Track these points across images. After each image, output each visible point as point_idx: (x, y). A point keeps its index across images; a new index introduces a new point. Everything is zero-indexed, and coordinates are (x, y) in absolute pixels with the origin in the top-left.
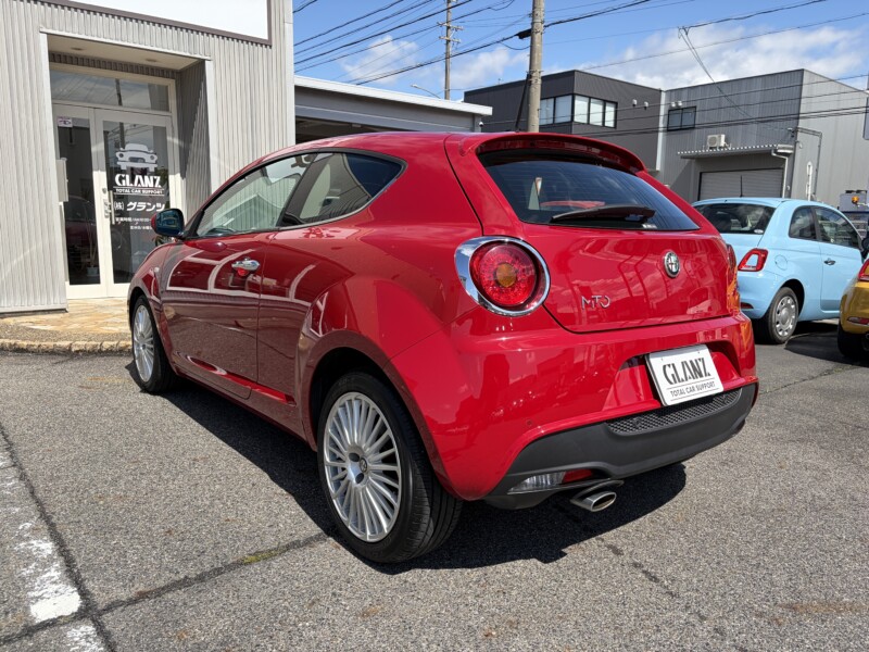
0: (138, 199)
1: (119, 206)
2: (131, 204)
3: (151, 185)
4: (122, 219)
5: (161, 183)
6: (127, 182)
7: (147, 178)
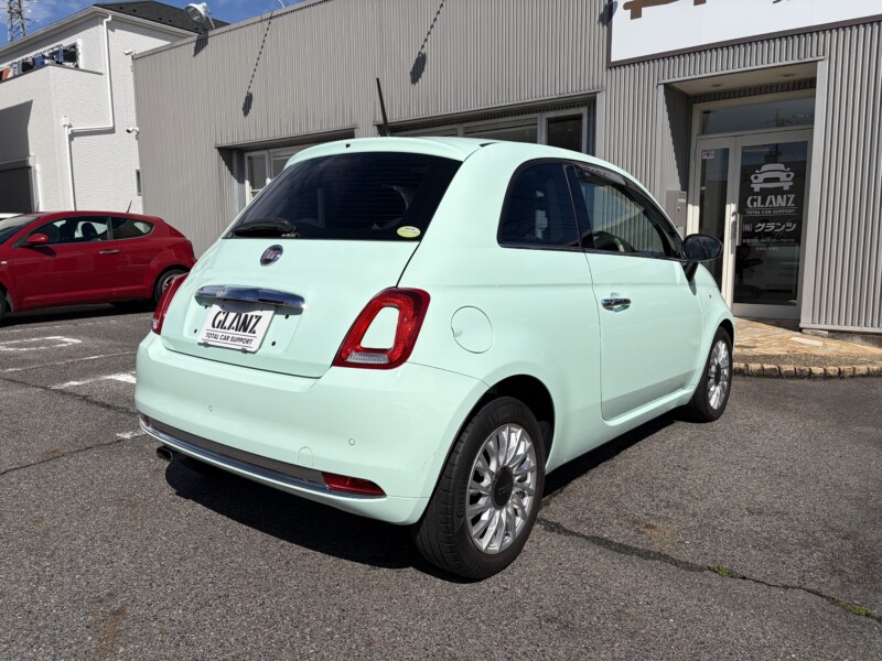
0: (766, 220)
1: (748, 227)
2: (759, 225)
4: (748, 241)
5: (794, 201)
6: (758, 204)
7: (779, 197)
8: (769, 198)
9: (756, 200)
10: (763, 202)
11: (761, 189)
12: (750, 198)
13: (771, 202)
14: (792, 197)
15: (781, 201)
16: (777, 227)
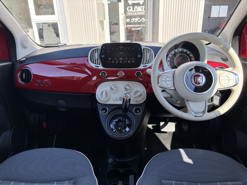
0: (135, 17)
1: (128, 20)
2: (132, 19)
3: (141, 10)
4: (129, 26)
5: (145, 9)
6: (131, 10)
7: (139, 7)
8: (135, 7)
9: (130, 8)
10: (133, 9)
11: (132, 3)
12: (128, 8)
13: (136, 9)
14: (144, 7)
15: (139, 9)
16: (139, 20)
